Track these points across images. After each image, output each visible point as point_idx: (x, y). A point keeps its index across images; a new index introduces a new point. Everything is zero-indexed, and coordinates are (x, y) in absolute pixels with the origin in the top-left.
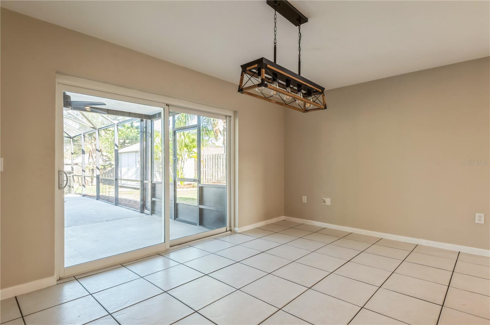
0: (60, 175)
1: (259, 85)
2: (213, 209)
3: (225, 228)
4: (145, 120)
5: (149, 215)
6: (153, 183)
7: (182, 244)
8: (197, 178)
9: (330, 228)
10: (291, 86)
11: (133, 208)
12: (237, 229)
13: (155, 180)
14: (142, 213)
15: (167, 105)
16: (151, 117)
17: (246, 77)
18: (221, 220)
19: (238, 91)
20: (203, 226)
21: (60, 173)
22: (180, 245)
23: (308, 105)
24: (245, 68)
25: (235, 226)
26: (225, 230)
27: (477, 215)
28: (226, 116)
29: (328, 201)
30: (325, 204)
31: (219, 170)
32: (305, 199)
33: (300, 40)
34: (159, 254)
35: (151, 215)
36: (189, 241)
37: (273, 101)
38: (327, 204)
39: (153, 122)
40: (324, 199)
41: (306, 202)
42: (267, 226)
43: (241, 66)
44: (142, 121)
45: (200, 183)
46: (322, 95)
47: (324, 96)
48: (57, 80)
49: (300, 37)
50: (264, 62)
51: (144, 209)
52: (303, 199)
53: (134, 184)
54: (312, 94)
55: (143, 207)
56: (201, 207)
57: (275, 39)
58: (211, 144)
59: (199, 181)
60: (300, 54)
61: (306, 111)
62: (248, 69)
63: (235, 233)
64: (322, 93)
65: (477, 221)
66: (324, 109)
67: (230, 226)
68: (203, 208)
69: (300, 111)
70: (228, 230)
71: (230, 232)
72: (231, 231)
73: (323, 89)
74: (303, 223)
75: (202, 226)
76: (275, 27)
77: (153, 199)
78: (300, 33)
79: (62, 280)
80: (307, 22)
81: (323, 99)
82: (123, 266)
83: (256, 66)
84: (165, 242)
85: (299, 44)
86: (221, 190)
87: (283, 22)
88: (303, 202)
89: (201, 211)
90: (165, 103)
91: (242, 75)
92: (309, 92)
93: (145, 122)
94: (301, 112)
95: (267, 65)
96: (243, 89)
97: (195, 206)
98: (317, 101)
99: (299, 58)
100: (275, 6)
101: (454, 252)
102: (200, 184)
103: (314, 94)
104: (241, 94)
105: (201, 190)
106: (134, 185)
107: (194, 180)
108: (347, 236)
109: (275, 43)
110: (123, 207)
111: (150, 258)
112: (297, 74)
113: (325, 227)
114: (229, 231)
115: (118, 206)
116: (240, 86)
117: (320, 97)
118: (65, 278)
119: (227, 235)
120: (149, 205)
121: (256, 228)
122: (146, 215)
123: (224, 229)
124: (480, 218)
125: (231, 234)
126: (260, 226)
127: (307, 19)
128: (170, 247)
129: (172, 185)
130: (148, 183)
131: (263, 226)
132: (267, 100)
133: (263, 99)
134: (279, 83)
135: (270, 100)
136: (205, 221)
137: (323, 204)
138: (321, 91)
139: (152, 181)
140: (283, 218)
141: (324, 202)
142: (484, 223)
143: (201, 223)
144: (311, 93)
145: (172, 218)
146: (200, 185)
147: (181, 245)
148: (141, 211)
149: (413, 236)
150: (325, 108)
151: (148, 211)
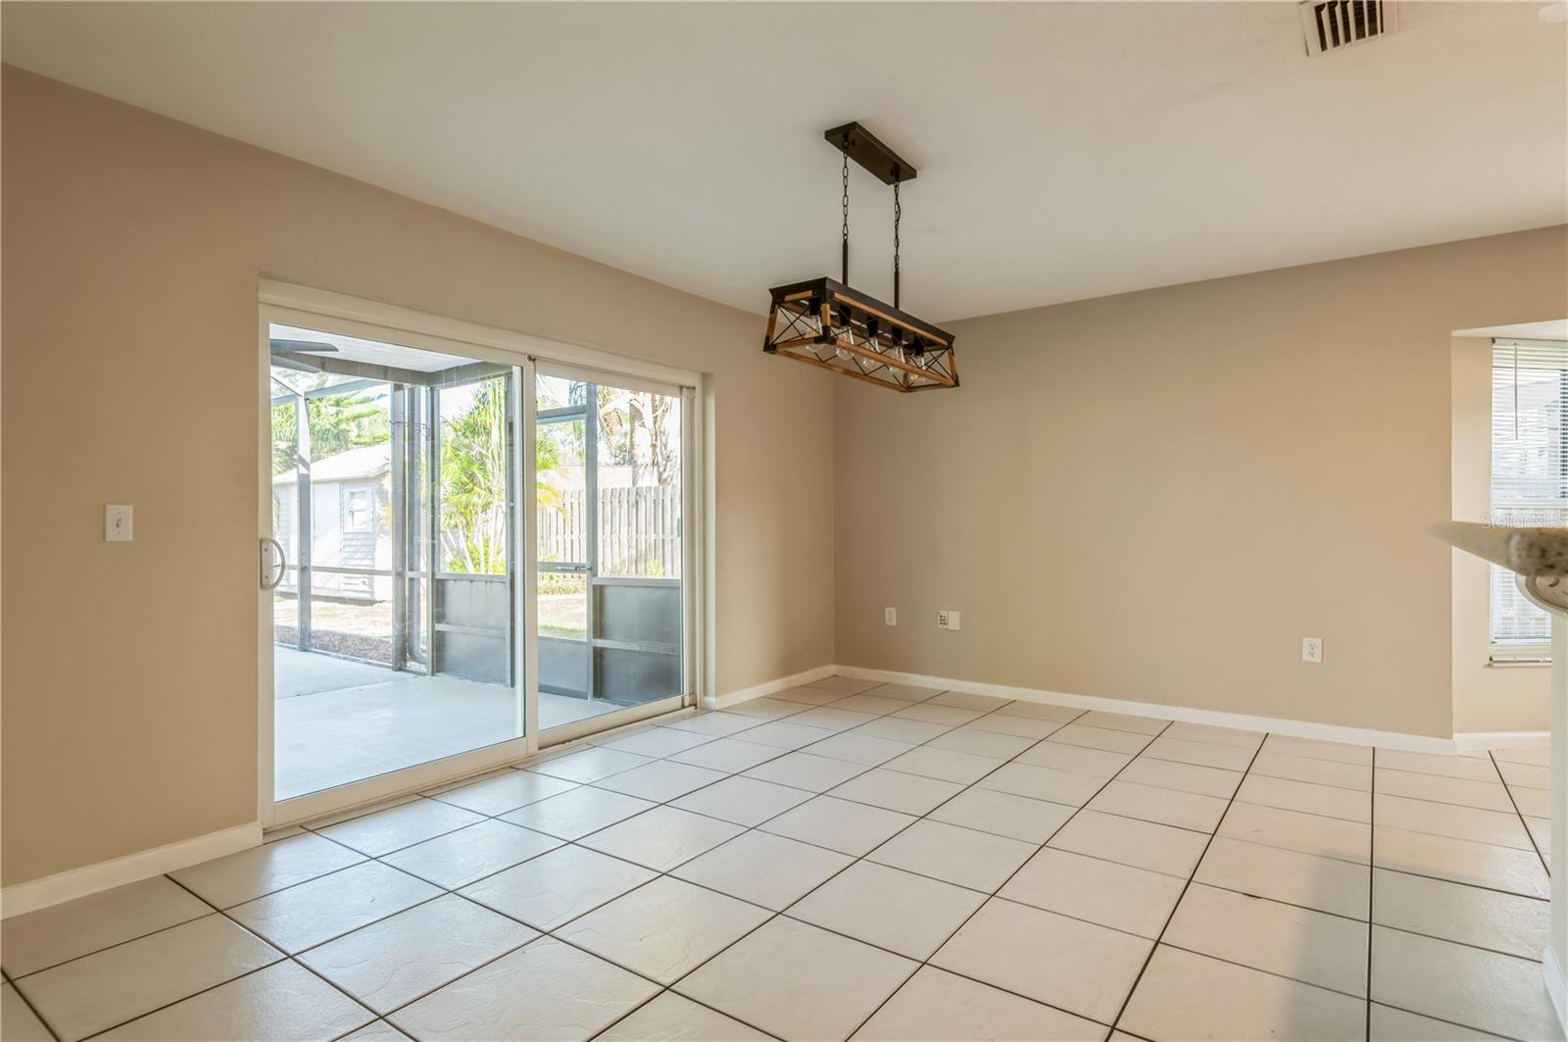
0: (263, 551)
1: (817, 340)
2: (638, 649)
3: (680, 697)
4: (407, 386)
5: (425, 675)
6: (437, 577)
7: (570, 741)
8: (584, 561)
9: (959, 691)
10: (880, 332)
11: (365, 656)
12: (711, 700)
13: (445, 570)
14: (400, 670)
15: (530, 358)
16: (431, 379)
17: (783, 317)
18: (662, 678)
19: (765, 350)
20: (606, 698)
21: (264, 547)
22: (564, 743)
23: (913, 378)
24: (780, 296)
25: (705, 693)
26: (679, 705)
27: (1307, 641)
28: (681, 387)
29: (954, 620)
30: (945, 626)
31: (615, 539)
32: (891, 616)
33: (897, 221)
34: (511, 767)
35: (433, 674)
36: (585, 732)
37: (836, 369)
38: (950, 628)
39: (436, 392)
40: (943, 613)
41: (894, 623)
42: (791, 690)
43: (771, 290)
44: (398, 388)
45: (595, 575)
46: (949, 353)
47: (953, 354)
48: (262, 296)
49: (898, 212)
50: (827, 286)
51: (405, 661)
52: (887, 617)
53: (336, 587)
54: (925, 349)
55: (403, 653)
56: (598, 646)
57: (845, 225)
58: (570, 456)
59: (593, 570)
60: (897, 255)
61: (910, 388)
62: (788, 298)
63: (707, 710)
64: (949, 347)
65: (1306, 658)
66: (952, 387)
67: (693, 693)
68: (605, 646)
69: (895, 389)
70: (687, 703)
71: (692, 708)
72: (695, 705)
73: (950, 339)
74: (885, 680)
75: (602, 699)
76: (845, 196)
77: (439, 627)
78: (897, 203)
79: (275, 835)
80: (915, 177)
81: (951, 361)
82: (425, 797)
83: (809, 293)
84: (525, 736)
85: (897, 230)
86: (660, 593)
87: (864, 181)
88: (888, 623)
89: (599, 655)
90: (525, 354)
91: (773, 311)
92: (917, 347)
93: (406, 391)
94: (897, 393)
95: (833, 293)
96: (776, 345)
97: (581, 643)
98: (936, 366)
99: (897, 265)
100: (845, 148)
101: (1253, 734)
102: (594, 579)
103: (929, 348)
104: (770, 355)
105: (599, 594)
106: (334, 589)
107: (577, 568)
108: (1001, 708)
109: (845, 235)
110: (329, 655)
111: (489, 776)
112: (890, 307)
113: (946, 689)
114: (690, 705)
115: (311, 651)
116: (768, 338)
117: (945, 359)
118: (276, 831)
119: (683, 718)
120: (423, 645)
121: (764, 697)
122: (413, 675)
123: (674, 701)
124: (1311, 649)
125: (694, 716)
126: (772, 692)
127: (915, 171)
128: (540, 749)
129: (504, 583)
130: (419, 580)
131: (781, 692)
132: (825, 367)
133: (815, 364)
134: (854, 327)
135: (830, 367)
136: (612, 685)
137: (940, 626)
138: (945, 343)
139: (433, 574)
140: (832, 669)
141: (944, 621)
142: (1320, 661)
143: (599, 690)
144: (923, 347)
145: (504, 681)
146: (596, 581)
147: (567, 744)
148: (396, 662)
149: (1162, 702)
150: (957, 384)
151: (423, 666)
